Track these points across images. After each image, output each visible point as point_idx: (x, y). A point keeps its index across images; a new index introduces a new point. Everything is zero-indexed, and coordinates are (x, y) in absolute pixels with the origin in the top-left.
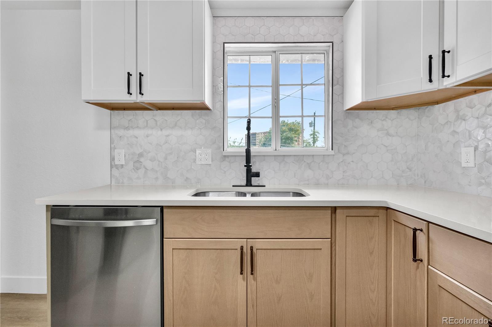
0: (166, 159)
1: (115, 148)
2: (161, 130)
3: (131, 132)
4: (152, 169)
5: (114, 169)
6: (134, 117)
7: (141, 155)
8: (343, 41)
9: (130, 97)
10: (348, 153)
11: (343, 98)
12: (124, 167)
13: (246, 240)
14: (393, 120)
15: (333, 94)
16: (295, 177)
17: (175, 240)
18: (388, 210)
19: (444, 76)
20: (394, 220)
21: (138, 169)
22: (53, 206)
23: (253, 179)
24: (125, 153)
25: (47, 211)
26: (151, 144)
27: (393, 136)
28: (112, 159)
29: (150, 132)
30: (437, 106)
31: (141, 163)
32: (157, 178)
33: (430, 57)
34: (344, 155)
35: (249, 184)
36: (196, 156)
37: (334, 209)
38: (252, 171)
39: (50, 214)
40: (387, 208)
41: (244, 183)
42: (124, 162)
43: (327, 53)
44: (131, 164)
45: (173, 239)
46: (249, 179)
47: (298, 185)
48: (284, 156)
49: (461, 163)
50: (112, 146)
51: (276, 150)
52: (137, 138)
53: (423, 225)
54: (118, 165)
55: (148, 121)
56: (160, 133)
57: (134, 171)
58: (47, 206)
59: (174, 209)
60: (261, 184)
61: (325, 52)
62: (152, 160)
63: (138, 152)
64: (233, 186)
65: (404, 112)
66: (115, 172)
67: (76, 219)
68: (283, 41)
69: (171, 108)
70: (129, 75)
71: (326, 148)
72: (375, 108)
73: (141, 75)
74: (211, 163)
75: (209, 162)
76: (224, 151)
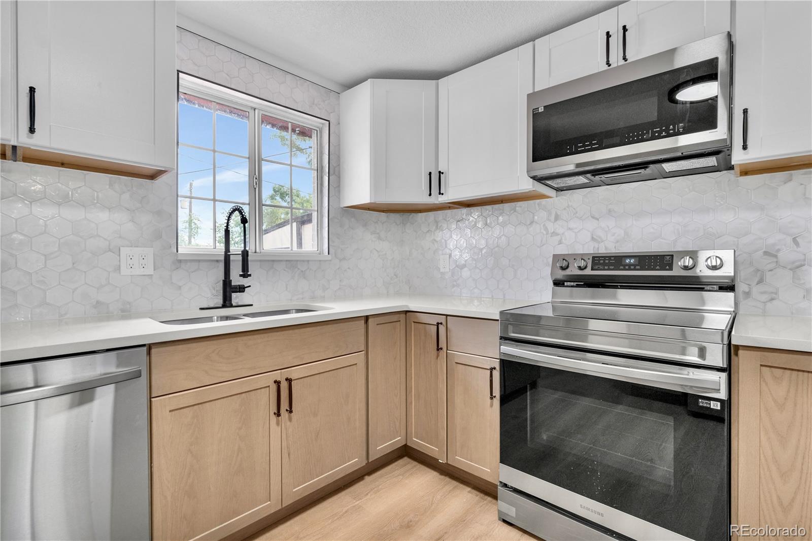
8: (339, 124)
10: (344, 259)
11: (339, 192)
13: (278, 371)
14: (384, 223)
15: (330, 185)
16: (287, 290)
17: (174, 396)
18: (408, 314)
19: (440, 193)
20: (414, 322)
23: (234, 295)
27: (384, 241)
30: (420, 214)
33: (430, 174)
34: (340, 260)
35: (227, 302)
36: (120, 260)
37: (367, 318)
38: (233, 284)
40: (406, 312)
41: (219, 301)
43: (320, 130)
45: (167, 396)
46: (228, 294)
47: (291, 300)
48: (273, 261)
49: (440, 269)
51: (256, 252)
53: (442, 319)
59: (171, 346)
60: (240, 304)
61: (318, 129)
64: (199, 309)
65: (392, 215)
69: (58, 162)
71: (319, 252)
72: (369, 209)
74: (152, 273)
75: (150, 271)
76: (177, 251)
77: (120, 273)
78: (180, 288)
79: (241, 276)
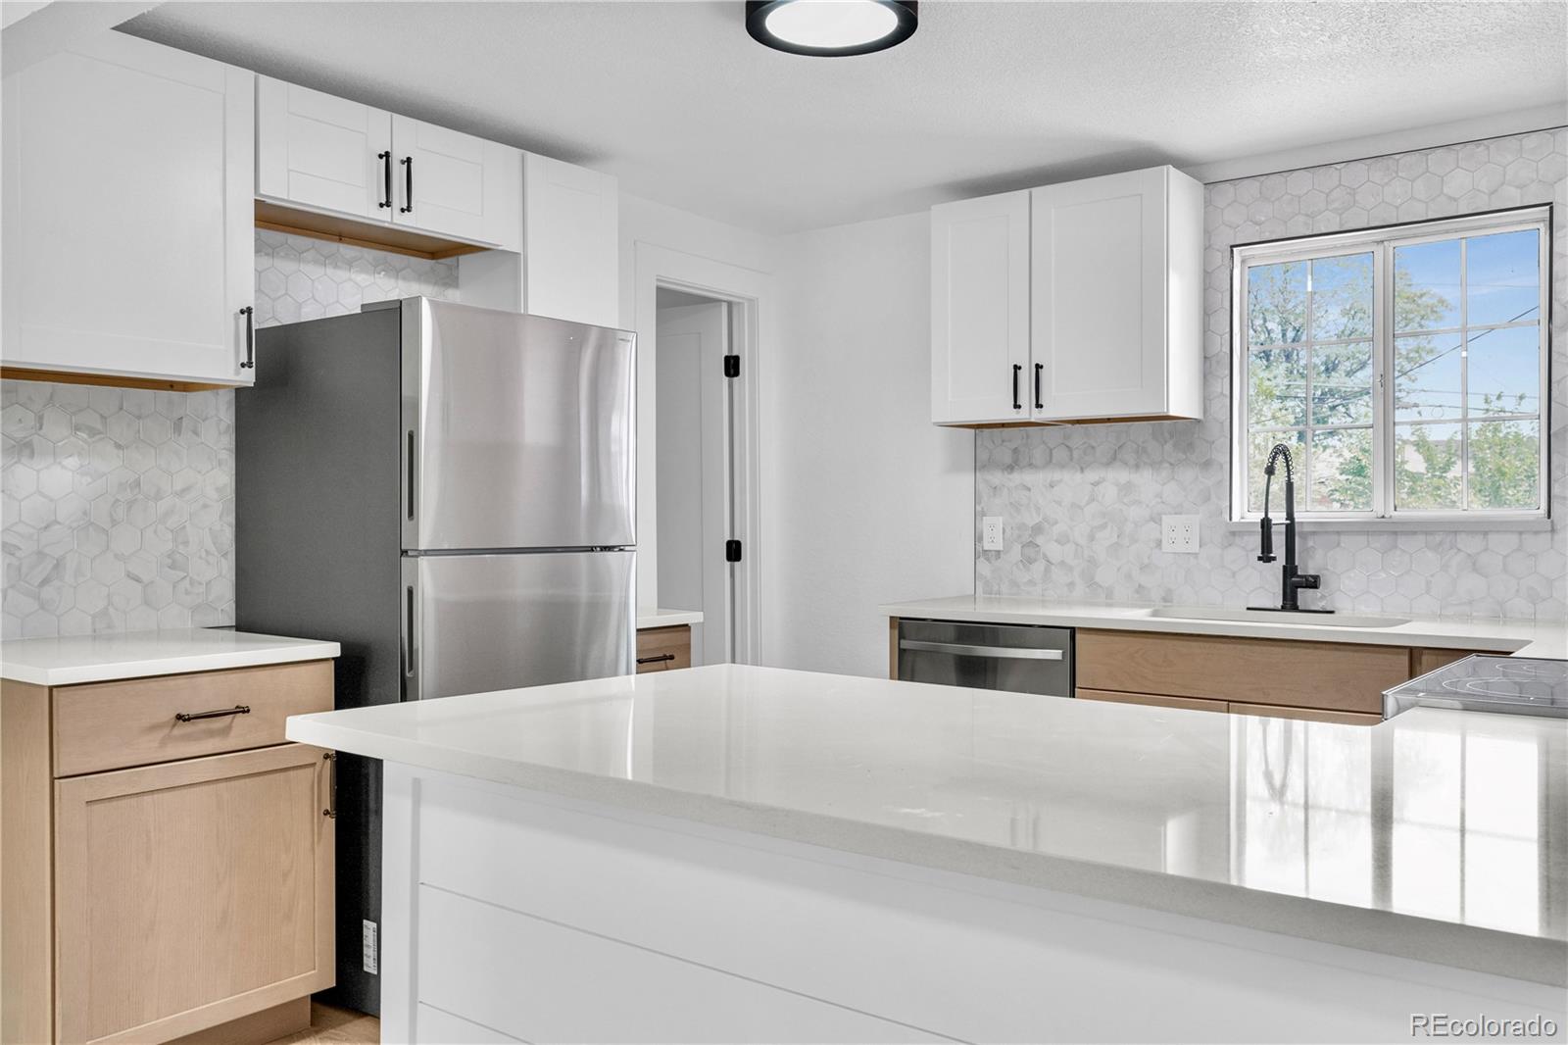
0: (1092, 538)
1: (984, 514)
2: (1082, 470)
3: (1017, 477)
4: (1062, 563)
5: (981, 560)
6: (1024, 441)
7: (1038, 529)
9: (1018, 413)
12: (1002, 555)
13: (1226, 703)
15: (1554, 354)
17: (1095, 693)
21: (1031, 561)
22: (901, 618)
23: (1302, 592)
24: (1004, 524)
25: (891, 627)
26: (1059, 503)
28: (978, 538)
29: (1057, 475)
31: (1037, 549)
32: (1071, 585)
35: (1288, 604)
36: (1161, 533)
37: (1415, 653)
39: (896, 632)
41: (1277, 601)
42: (1002, 545)
44: (1016, 552)
45: (1092, 691)
46: (1293, 591)
50: (978, 508)
51: (1383, 517)
52: (1029, 490)
54: (990, 551)
55: (1054, 452)
56: (1078, 476)
57: (1022, 567)
58: (891, 618)
59: (1094, 634)
61: (1540, 226)
62: (1062, 540)
63: (1031, 523)
64: (1248, 609)
66: (985, 568)
67: (935, 642)
68: (1395, 222)
70: (1017, 368)
71: (1541, 512)
73: (1038, 367)
74: (1197, 551)
75: (1194, 547)
76: (1231, 519)
77: (1161, 549)
78: (1234, 574)
79: (1260, 559)
